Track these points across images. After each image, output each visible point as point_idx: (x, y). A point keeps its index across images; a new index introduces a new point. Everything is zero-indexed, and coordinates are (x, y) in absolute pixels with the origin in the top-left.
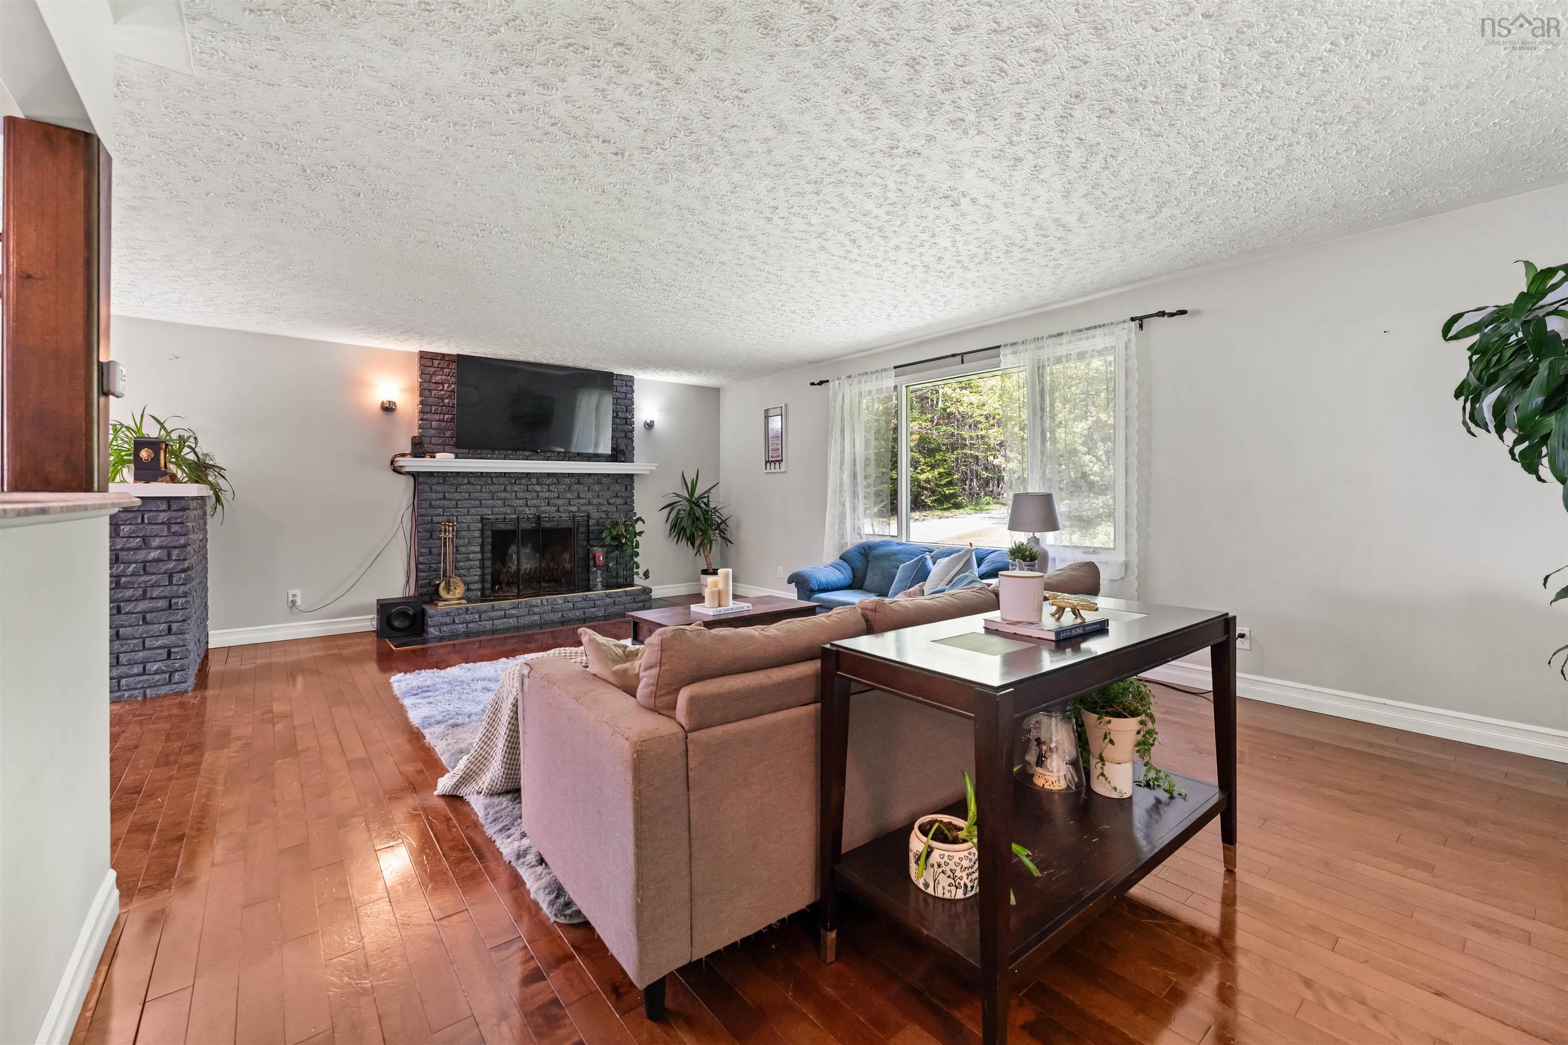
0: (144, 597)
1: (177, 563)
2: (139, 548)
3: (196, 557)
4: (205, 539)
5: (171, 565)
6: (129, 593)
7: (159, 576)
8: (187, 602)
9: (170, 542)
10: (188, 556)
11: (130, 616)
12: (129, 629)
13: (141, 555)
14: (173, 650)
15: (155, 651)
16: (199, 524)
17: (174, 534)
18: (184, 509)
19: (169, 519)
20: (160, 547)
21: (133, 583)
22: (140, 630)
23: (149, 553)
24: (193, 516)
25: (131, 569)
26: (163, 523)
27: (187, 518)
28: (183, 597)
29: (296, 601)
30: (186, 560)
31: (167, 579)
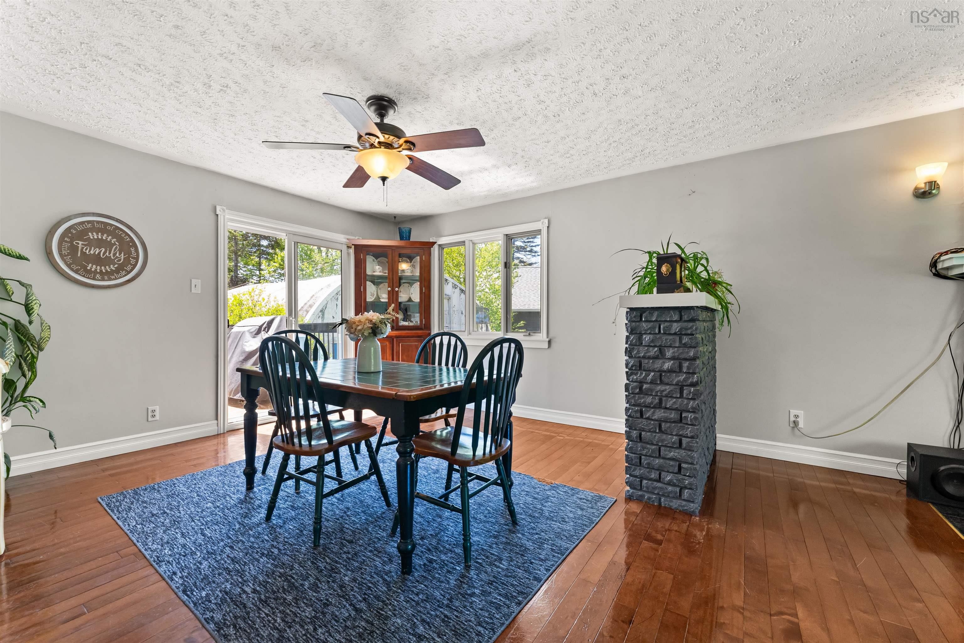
0: (659, 406)
1: (688, 376)
2: (656, 358)
3: (705, 369)
4: (714, 350)
5: (682, 377)
6: (649, 399)
7: (672, 387)
8: (696, 418)
9: (682, 353)
10: (697, 370)
11: (649, 422)
12: (649, 434)
13: (658, 364)
14: (684, 465)
15: (668, 462)
16: (709, 336)
17: (685, 345)
18: (693, 320)
19: (681, 330)
20: (673, 358)
21: (652, 390)
22: (657, 437)
23: (664, 363)
24: (703, 328)
25: (650, 377)
26: (675, 334)
27: (696, 329)
28: (692, 412)
29: (798, 422)
30: (695, 373)
31: (678, 391)
